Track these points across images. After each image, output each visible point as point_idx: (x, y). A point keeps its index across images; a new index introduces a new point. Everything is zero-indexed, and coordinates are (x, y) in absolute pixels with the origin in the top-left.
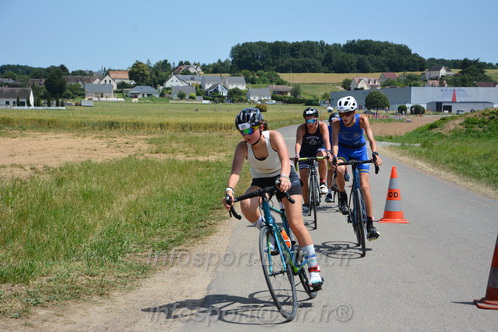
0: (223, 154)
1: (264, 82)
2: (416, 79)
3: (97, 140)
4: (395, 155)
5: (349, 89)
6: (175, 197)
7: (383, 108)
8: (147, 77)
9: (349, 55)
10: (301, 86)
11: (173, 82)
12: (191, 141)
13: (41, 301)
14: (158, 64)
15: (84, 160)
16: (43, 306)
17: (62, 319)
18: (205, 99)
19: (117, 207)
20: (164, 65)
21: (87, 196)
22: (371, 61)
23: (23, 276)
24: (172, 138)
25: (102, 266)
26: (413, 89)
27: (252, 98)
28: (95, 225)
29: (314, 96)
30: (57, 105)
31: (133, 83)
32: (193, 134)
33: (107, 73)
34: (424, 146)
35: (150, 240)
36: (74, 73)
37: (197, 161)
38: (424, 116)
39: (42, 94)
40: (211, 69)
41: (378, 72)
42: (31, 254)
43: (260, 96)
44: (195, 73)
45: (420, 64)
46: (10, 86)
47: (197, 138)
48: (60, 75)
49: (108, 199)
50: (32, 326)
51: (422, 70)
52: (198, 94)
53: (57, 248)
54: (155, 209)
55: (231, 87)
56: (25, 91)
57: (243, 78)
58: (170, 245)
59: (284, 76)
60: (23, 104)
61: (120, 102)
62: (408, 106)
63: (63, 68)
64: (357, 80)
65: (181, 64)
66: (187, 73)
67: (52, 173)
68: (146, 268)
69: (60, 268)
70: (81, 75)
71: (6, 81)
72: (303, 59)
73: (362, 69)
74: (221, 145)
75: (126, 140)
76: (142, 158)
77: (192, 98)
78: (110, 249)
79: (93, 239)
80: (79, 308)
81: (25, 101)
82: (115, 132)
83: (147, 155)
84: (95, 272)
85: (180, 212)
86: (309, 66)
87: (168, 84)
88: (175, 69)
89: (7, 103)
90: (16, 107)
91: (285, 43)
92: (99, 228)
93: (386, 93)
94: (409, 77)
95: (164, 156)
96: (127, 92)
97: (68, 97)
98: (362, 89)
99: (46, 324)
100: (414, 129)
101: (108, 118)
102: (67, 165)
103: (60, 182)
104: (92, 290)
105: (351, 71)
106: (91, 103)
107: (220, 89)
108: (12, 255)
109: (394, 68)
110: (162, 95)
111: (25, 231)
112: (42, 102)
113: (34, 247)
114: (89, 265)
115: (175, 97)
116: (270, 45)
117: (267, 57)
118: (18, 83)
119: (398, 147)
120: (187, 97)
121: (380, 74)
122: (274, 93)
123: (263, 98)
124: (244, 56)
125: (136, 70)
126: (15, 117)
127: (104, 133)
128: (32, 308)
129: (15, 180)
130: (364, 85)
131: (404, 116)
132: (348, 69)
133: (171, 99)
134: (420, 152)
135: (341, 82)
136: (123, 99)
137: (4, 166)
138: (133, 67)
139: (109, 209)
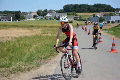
1: (72, 15)
2: (112, 14)
3: (28, 30)
4: (106, 34)
5: (94, 17)
6: (48, 45)
8: (41, 14)
9: (94, 8)
10: (82, 17)
11: (48, 15)
12: (53, 31)
13: (13, 72)
14: (44, 10)
15: (25, 35)
16: (13, 74)
17: (18, 77)
18: (56, 19)
19: (33, 48)
20: (46, 11)
21: (25, 45)
22: (100, 9)
23: (8, 66)
24: (48, 30)
25: (28, 63)
26: (112, 17)
28: (27, 53)
29: (85, 19)
30: (18, 21)
31: (38, 15)
32: (53, 29)
33: (31, 13)
34: (114, 32)
35: (41, 57)
36: (22, 13)
37: (54, 36)
38: (115, 24)
39: (14, 18)
40: (58, 12)
41: (102, 12)
42: (10, 60)
43: (71, 19)
44: (54, 13)
45: (114, 10)
46: (6, 16)
47: (54, 30)
48: (19, 13)
49: (31, 46)
50: (10, 79)
52: (55, 18)
53: (17, 59)
54: (43, 48)
55: (63, 16)
56: (10, 17)
57: (66, 14)
58: (46, 58)
59: (77, 13)
60: (9, 21)
61: (34, 20)
62: (110, 21)
63: (20, 11)
64: (96, 14)
65: (50, 10)
66: (52, 13)
67: (16, 39)
68: (40, 64)
69: (18, 64)
70: (24, 13)
71: (5, 15)
72: (82, 9)
73: (98, 11)
75: (36, 30)
76: (40, 35)
77: (53, 19)
78: (31, 59)
79: (27, 56)
80: (22, 74)
81: (10, 20)
82: (33, 28)
83: (41, 34)
84: (27, 65)
85: (49, 49)
86: (84, 11)
87: (47, 16)
88: (49, 12)
89: (5, 20)
90: (8, 22)
91: (78, 5)
93: (104, 18)
94: (111, 13)
95: (45, 35)
96: (36, 18)
97: (21, 19)
98: (98, 17)
99: (14, 78)
100: (112, 27)
101: (31, 25)
102: (20, 37)
103: (18, 41)
104: (26, 69)
105: (95, 12)
106: (27, 21)
107: (60, 17)
108: (5, 60)
109: (107, 11)
110: (45, 18)
111: (9, 54)
112: (14, 20)
113: (11, 58)
114: (25, 63)
115: (49, 19)
116: (73, 5)
117: (73, 8)
118: (8, 15)
119: (107, 32)
120: (52, 19)
121: (103, 13)
122: (75, 18)
123: (72, 19)
124: (67, 8)
125: (38, 12)
126: (7, 24)
127: (30, 28)
128: (10, 74)
129: (7, 41)
130: (98, 16)
131: (109, 24)
132: (94, 11)
133: (48, 19)
134: (113, 33)
135: (92, 15)
136: (35, 20)
137: (4, 37)
138: (38, 11)
139: (31, 48)
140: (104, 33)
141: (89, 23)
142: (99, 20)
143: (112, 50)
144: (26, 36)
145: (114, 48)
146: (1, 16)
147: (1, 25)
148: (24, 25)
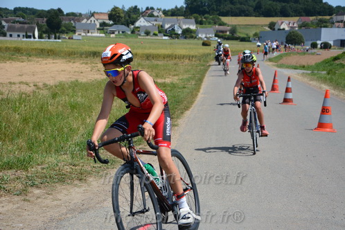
0: (176, 78)
1: (210, 23)
2: (326, 22)
3: (84, 65)
4: (306, 80)
5: (274, 30)
7: (299, 44)
8: (122, 19)
9: (275, 3)
10: (239, 29)
11: (141, 22)
12: (153, 67)
13: (36, 183)
14: (130, 8)
15: (73, 80)
16: (38, 187)
17: (51, 197)
18: (165, 36)
20: (135, 10)
21: (73, 107)
22: (291, 8)
23: (23, 165)
25: (82, 158)
26: (323, 29)
27: (200, 36)
28: (78, 129)
29: (247, 35)
30: (55, 38)
31: (111, 22)
32: (155, 62)
33: (92, 15)
34: (328, 74)
36: (68, 14)
38: (331, 50)
39: (44, 30)
40: (169, 13)
41: (297, 16)
42: (30, 149)
43: (206, 34)
44: (158, 16)
45: (330, 10)
46: (20, 23)
47: (158, 65)
48: (57, 16)
49: (89, 109)
50: (29, 201)
51: (330, 14)
52: (160, 32)
53: (50, 145)
55: (185, 27)
56: (32, 27)
57: (193, 20)
59: (224, 19)
60: (30, 37)
61: (101, 37)
62: (319, 42)
63: (60, 10)
64: (280, 22)
65: (147, 9)
66: (151, 15)
67: (49, 89)
68: (114, 162)
69: (52, 159)
70: (73, 16)
71: (17, 19)
72: (238, 6)
73: (284, 14)
74: (175, 71)
77: (155, 35)
79: (77, 139)
80: (64, 189)
81: (31, 34)
84: (77, 163)
86: (244, 11)
87: (137, 24)
88: (142, 13)
89: (19, 36)
90: (25, 39)
92: (82, 130)
93: (302, 32)
94: (321, 21)
96: (107, 29)
97: (63, 32)
98: (284, 29)
99: (39, 200)
100: (322, 60)
101: (93, 49)
102: (60, 83)
103: (54, 96)
104: (73, 176)
105: (276, 15)
106: (80, 38)
107: (176, 29)
108: (17, 149)
109: (309, 13)
110: (133, 32)
111: (27, 132)
112: (44, 35)
113: (33, 144)
114: (72, 158)
115: (143, 34)
117: (212, 4)
118: (26, 21)
119: (309, 74)
120: (151, 34)
121: (298, 18)
122: (217, 31)
123: (208, 36)
124: (195, 4)
125: (114, 13)
126: (23, 46)
127: (89, 60)
128: (30, 188)
129: (21, 94)
130: (285, 26)
131: (315, 50)
132: (274, 14)
133: (140, 35)
134: (326, 78)
135: (268, 23)
136: (104, 35)
137: (14, 83)
138: (112, 11)
139: (89, 117)
140: (300, 78)
141: (259, 46)
142: (286, 38)
143: (321, 125)
144: (77, 81)
145: (327, 119)
146: (7, 21)
147: (7, 49)
148: (71, 50)
